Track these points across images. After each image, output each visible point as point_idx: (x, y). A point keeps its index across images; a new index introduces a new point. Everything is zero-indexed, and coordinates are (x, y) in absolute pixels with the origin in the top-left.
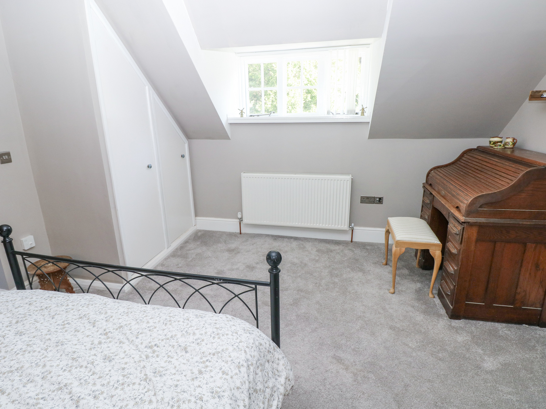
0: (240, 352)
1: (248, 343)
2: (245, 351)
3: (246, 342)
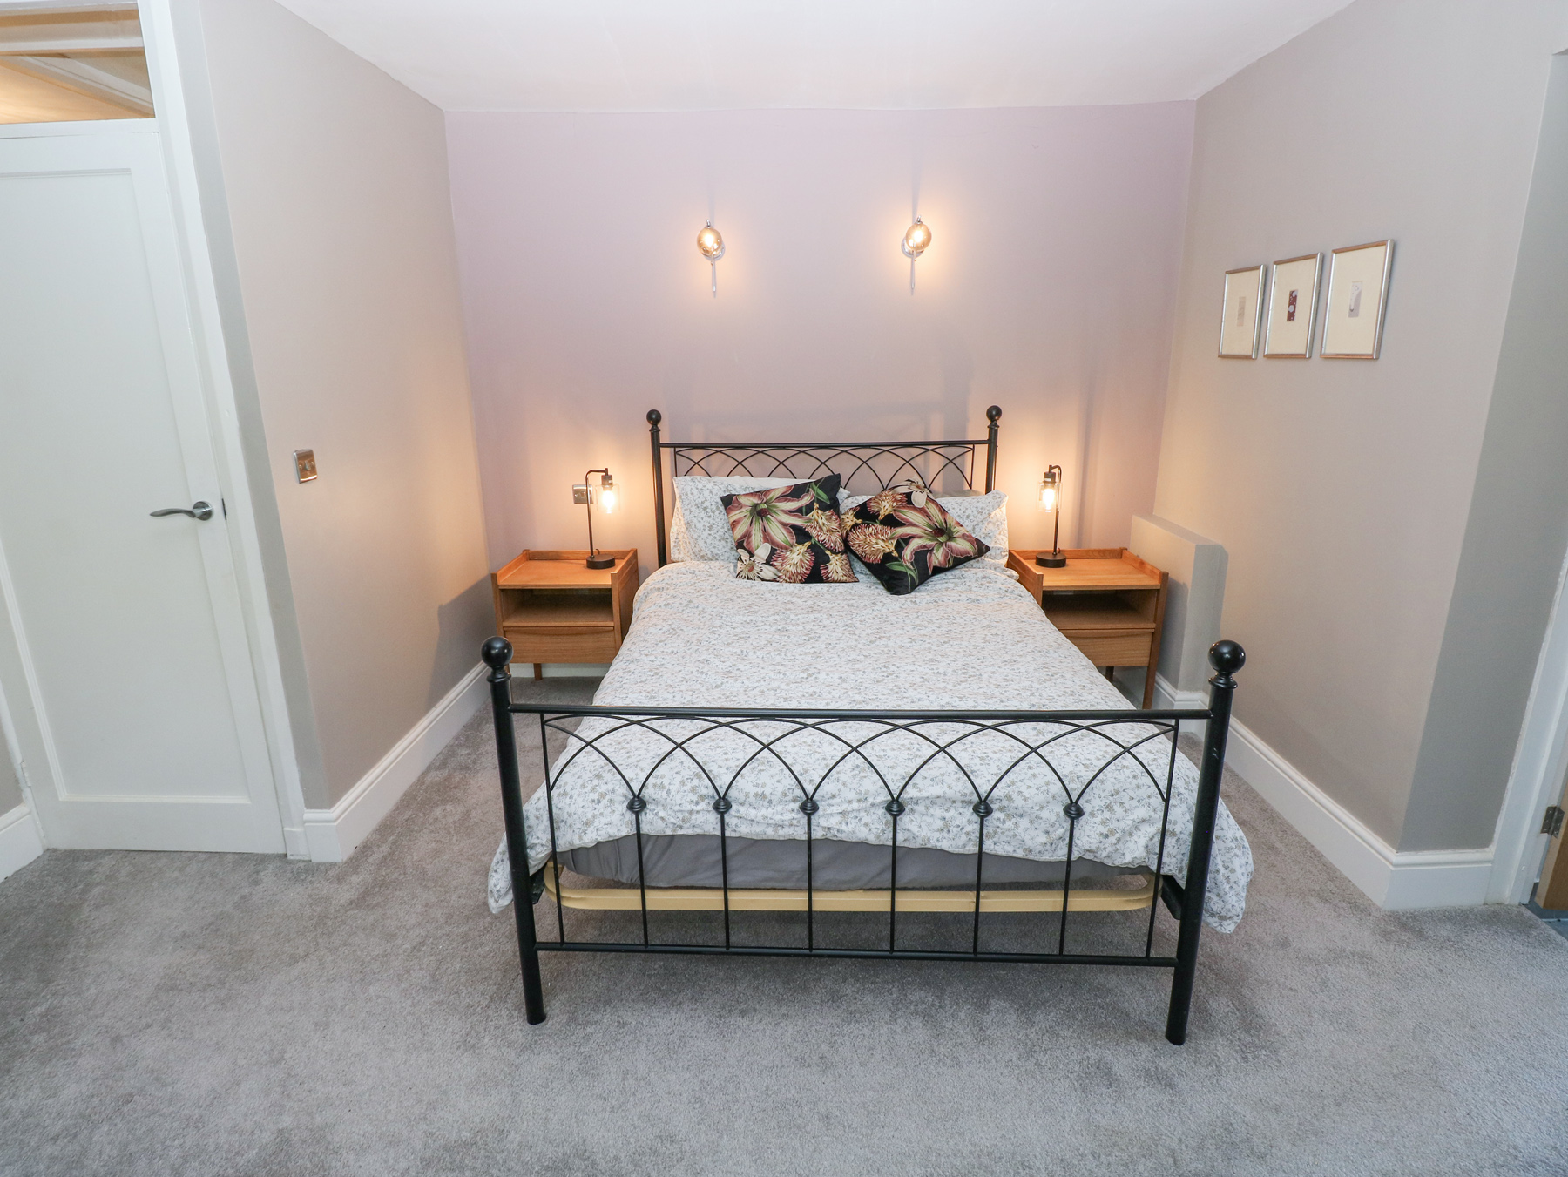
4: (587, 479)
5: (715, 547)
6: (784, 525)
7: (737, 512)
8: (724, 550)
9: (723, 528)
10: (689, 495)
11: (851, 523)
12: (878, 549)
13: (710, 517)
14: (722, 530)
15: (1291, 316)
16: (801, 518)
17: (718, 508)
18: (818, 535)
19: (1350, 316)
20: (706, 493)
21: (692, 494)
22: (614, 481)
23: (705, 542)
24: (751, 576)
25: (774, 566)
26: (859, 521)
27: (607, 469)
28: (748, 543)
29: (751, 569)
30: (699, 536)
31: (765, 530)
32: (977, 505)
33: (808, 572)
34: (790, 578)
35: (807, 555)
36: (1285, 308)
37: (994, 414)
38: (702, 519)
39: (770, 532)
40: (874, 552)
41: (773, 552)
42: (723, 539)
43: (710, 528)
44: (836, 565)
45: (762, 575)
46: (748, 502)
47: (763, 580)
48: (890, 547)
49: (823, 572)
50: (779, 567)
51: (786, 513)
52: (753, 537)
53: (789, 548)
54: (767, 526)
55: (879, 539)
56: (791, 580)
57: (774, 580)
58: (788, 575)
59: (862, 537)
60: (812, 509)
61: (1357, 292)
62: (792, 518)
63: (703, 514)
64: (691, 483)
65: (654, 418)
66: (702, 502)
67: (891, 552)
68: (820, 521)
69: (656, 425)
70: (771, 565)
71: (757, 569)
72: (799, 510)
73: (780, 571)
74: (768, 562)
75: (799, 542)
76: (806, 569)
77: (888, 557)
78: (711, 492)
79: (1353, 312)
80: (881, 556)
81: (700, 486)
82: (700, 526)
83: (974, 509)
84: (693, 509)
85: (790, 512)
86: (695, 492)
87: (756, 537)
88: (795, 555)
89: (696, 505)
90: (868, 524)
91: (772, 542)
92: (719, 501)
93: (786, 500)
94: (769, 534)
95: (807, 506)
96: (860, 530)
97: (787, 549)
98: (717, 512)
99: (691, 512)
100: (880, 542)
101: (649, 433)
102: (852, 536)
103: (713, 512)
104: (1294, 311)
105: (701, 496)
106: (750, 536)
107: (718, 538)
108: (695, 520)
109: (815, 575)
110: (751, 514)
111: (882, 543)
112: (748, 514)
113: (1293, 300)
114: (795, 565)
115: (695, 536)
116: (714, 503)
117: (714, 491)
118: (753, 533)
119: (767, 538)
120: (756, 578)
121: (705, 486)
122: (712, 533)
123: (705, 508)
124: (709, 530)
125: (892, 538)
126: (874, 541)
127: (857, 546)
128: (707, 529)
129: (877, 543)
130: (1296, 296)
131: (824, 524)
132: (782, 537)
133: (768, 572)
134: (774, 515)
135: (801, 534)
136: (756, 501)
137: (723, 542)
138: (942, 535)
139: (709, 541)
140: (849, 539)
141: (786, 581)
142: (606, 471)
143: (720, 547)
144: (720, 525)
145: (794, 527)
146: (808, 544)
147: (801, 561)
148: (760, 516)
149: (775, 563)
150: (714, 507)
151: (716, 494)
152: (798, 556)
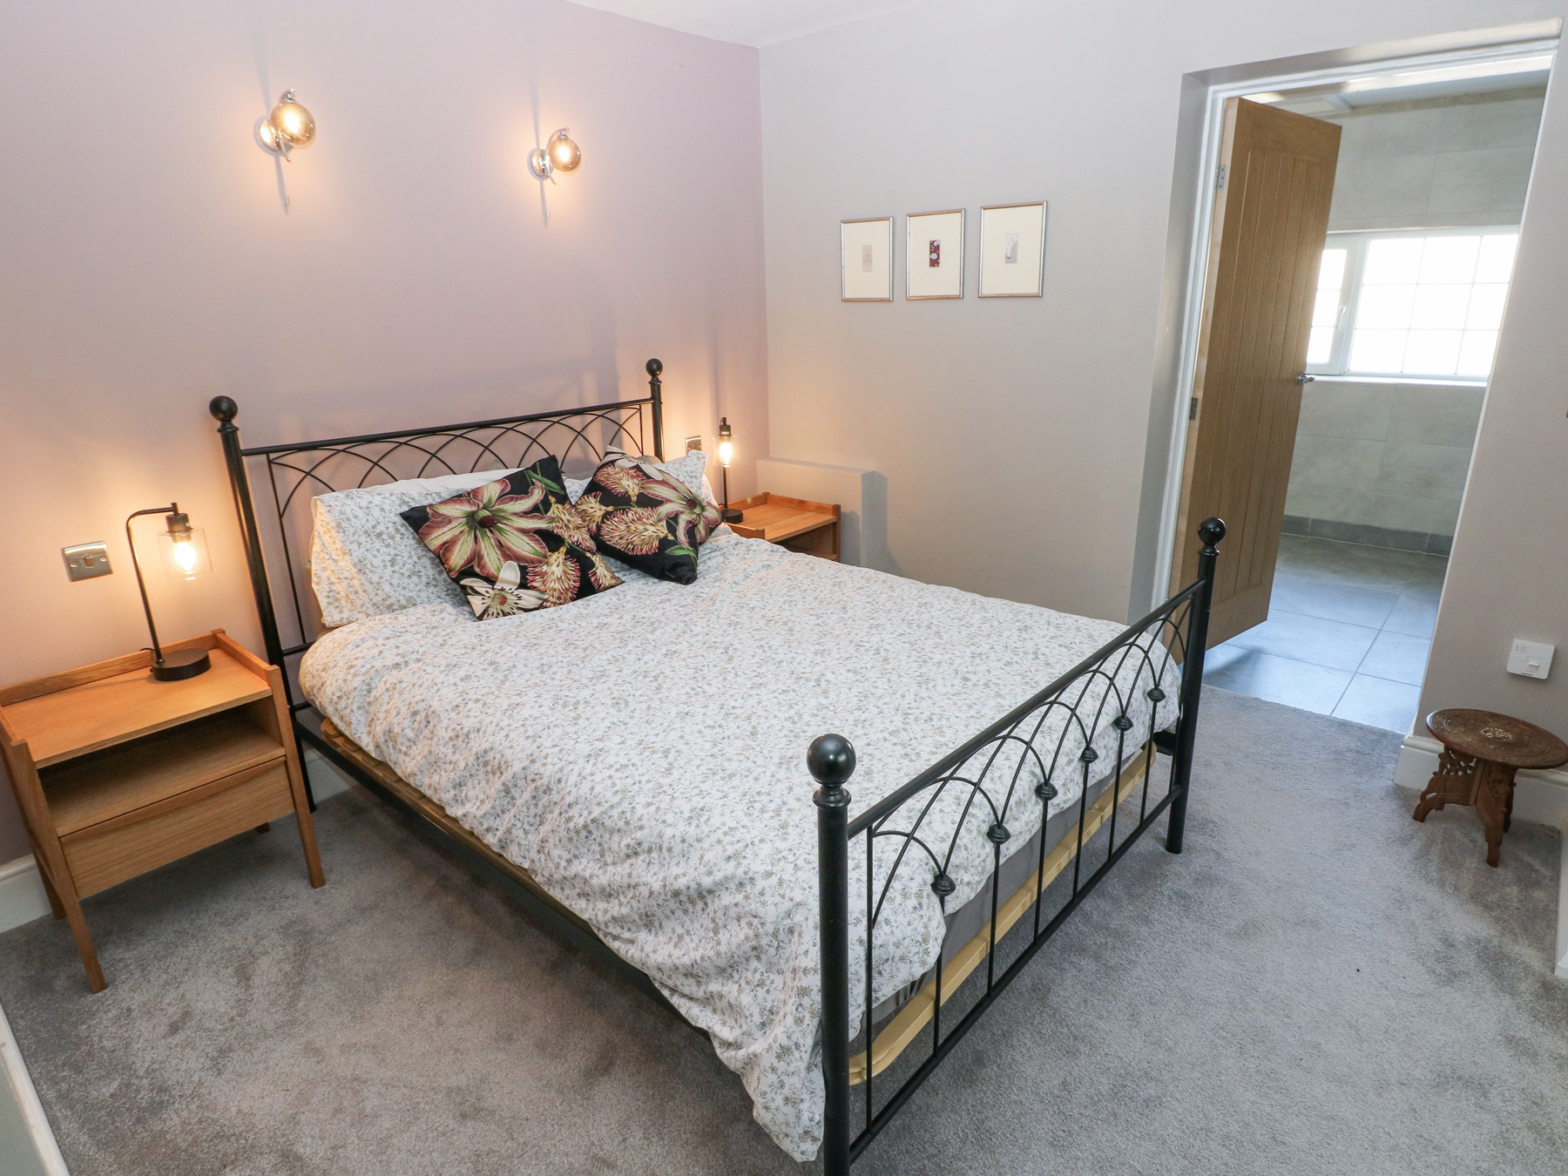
0: (768, 861)
1: (792, 885)
2: (771, 875)
3: (793, 879)
4: (128, 529)
5: (404, 588)
6: (525, 532)
7: (446, 529)
8: (417, 589)
9: (410, 557)
10: (353, 519)
11: (600, 514)
12: (650, 536)
13: (388, 546)
14: (411, 561)
15: (934, 263)
16: (542, 518)
17: (397, 531)
18: (570, 536)
19: (1007, 262)
20: (376, 512)
21: (356, 517)
22: (191, 524)
23: (391, 584)
24: (506, 608)
25: (534, 588)
26: (610, 509)
27: (174, 505)
28: (482, 567)
29: (504, 601)
30: (381, 578)
31: (500, 545)
32: (686, 469)
33: (577, 584)
34: (559, 598)
35: (569, 563)
36: (926, 256)
37: (654, 368)
38: (378, 551)
39: (510, 545)
40: (646, 541)
41: (523, 570)
42: (414, 573)
43: (393, 562)
44: (602, 569)
45: (522, 604)
46: (457, 511)
47: (526, 610)
48: (663, 531)
49: (593, 579)
50: (543, 588)
51: (522, 516)
52: (485, 557)
53: (543, 560)
54: (502, 539)
55: (646, 524)
56: (560, 601)
57: (541, 607)
58: (556, 594)
59: (623, 527)
60: (550, 505)
61: (1013, 243)
62: (530, 521)
63: (378, 544)
64: (348, 502)
65: (223, 410)
66: (374, 527)
67: (666, 536)
68: (564, 517)
69: (229, 421)
70: (528, 588)
71: (511, 599)
72: (535, 509)
73: (543, 592)
74: (523, 585)
75: (553, 550)
76: (574, 581)
77: (664, 543)
78: (382, 510)
79: (1010, 259)
80: (656, 543)
81: (364, 504)
82: (377, 562)
83: (685, 474)
84: (363, 539)
85: (526, 514)
86: (360, 513)
87: (491, 558)
88: (554, 568)
89: (366, 532)
90: (624, 510)
91: (517, 558)
92: (399, 520)
93: (512, 499)
94: (509, 549)
95: (542, 502)
96: (616, 519)
97: (540, 562)
98: (398, 536)
99: (360, 544)
100: (649, 527)
101: (219, 436)
102: (606, 528)
103: (392, 538)
104: (938, 258)
105: (370, 518)
106: (480, 557)
107: (407, 574)
108: (369, 556)
109: (586, 588)
110: (470, 528)
111: (652, 528)
112: (466, 528)
113: (935, 248)
114: (559, 579)
115: (375, 579)
116: (390, 525)
117: (387, 508)
118: (484, 552)
119: (507, 554)
120: (515, 610)
121: (371, 503)
122: (396, 568)
123: (379, 535)
124: (392, 566)
125: (660, 520)
126: (641, 528)
127: (617, 538)
128: (388, 564)
129: (646, 530)
130: (938, 246)
131: (569, 521)
132: (528, 548)
133: (529, 598)
134: (506, 522)
135: (551, 540)
136: (468, 508)
137: (415, 578)
138: (696, 507)
139: (395, 582)
140: (603, 532)
141: (555, 604)
142: (174, 507)
143: (412, 586)
144: (406, 554)
145: (539, 532)
146: (563, 549)
147: (565, 572)
148: (488, 527)
149: (535, 584)
150: (392, 530)
151: (390, 512)
152: (557, 568)
